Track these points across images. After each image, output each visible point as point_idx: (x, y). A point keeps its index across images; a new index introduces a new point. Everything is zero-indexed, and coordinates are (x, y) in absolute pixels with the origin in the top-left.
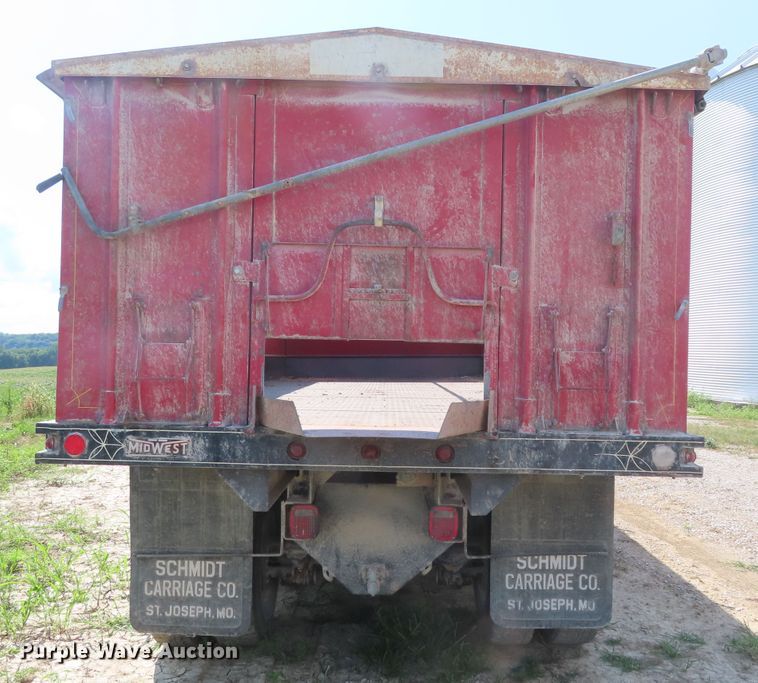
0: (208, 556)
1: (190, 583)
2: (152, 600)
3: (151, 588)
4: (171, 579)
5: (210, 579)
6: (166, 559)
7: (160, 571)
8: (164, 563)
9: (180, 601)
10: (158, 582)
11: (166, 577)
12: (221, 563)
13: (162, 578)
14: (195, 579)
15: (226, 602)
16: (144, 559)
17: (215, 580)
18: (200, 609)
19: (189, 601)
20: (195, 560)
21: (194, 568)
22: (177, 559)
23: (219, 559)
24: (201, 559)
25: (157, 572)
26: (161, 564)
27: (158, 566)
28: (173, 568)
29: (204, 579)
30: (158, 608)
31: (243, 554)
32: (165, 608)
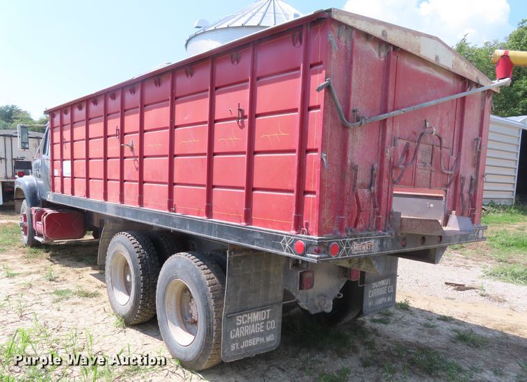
0: (262, 308)
1: (253, 325)
2: (234, 341)
3: (234, 333)
4: (244, 325)
5: (263, 321)
6: (242, 315)
7: (239, 322)
8: (240, 317)
9: (248, 337)
10: (238, 329)
11: (242, 325)
12: (268, 311)
13: (239, 326)
14: (255, 323)
15: (271, 332)
16: (230, 317)
17: (266, 321)
18: (258, 339)
19: (253, 335)
20: (257, 311)
21: (256, 316)
22: (247, 314)
23: (267, 309)
24: (259, 311)
25: (237, 324)
26: (239, 318)
27: (238, 320)
28: (246, 319)
29: (259, 322)
30: (237, 344)
31: (278, 303)
32: (241, 344)
